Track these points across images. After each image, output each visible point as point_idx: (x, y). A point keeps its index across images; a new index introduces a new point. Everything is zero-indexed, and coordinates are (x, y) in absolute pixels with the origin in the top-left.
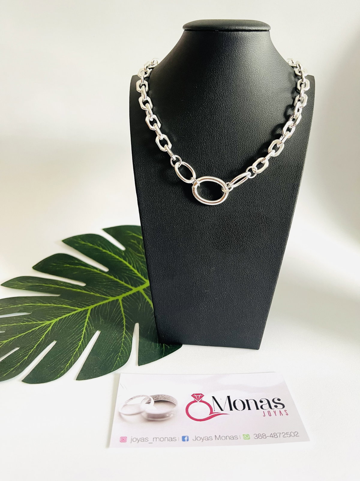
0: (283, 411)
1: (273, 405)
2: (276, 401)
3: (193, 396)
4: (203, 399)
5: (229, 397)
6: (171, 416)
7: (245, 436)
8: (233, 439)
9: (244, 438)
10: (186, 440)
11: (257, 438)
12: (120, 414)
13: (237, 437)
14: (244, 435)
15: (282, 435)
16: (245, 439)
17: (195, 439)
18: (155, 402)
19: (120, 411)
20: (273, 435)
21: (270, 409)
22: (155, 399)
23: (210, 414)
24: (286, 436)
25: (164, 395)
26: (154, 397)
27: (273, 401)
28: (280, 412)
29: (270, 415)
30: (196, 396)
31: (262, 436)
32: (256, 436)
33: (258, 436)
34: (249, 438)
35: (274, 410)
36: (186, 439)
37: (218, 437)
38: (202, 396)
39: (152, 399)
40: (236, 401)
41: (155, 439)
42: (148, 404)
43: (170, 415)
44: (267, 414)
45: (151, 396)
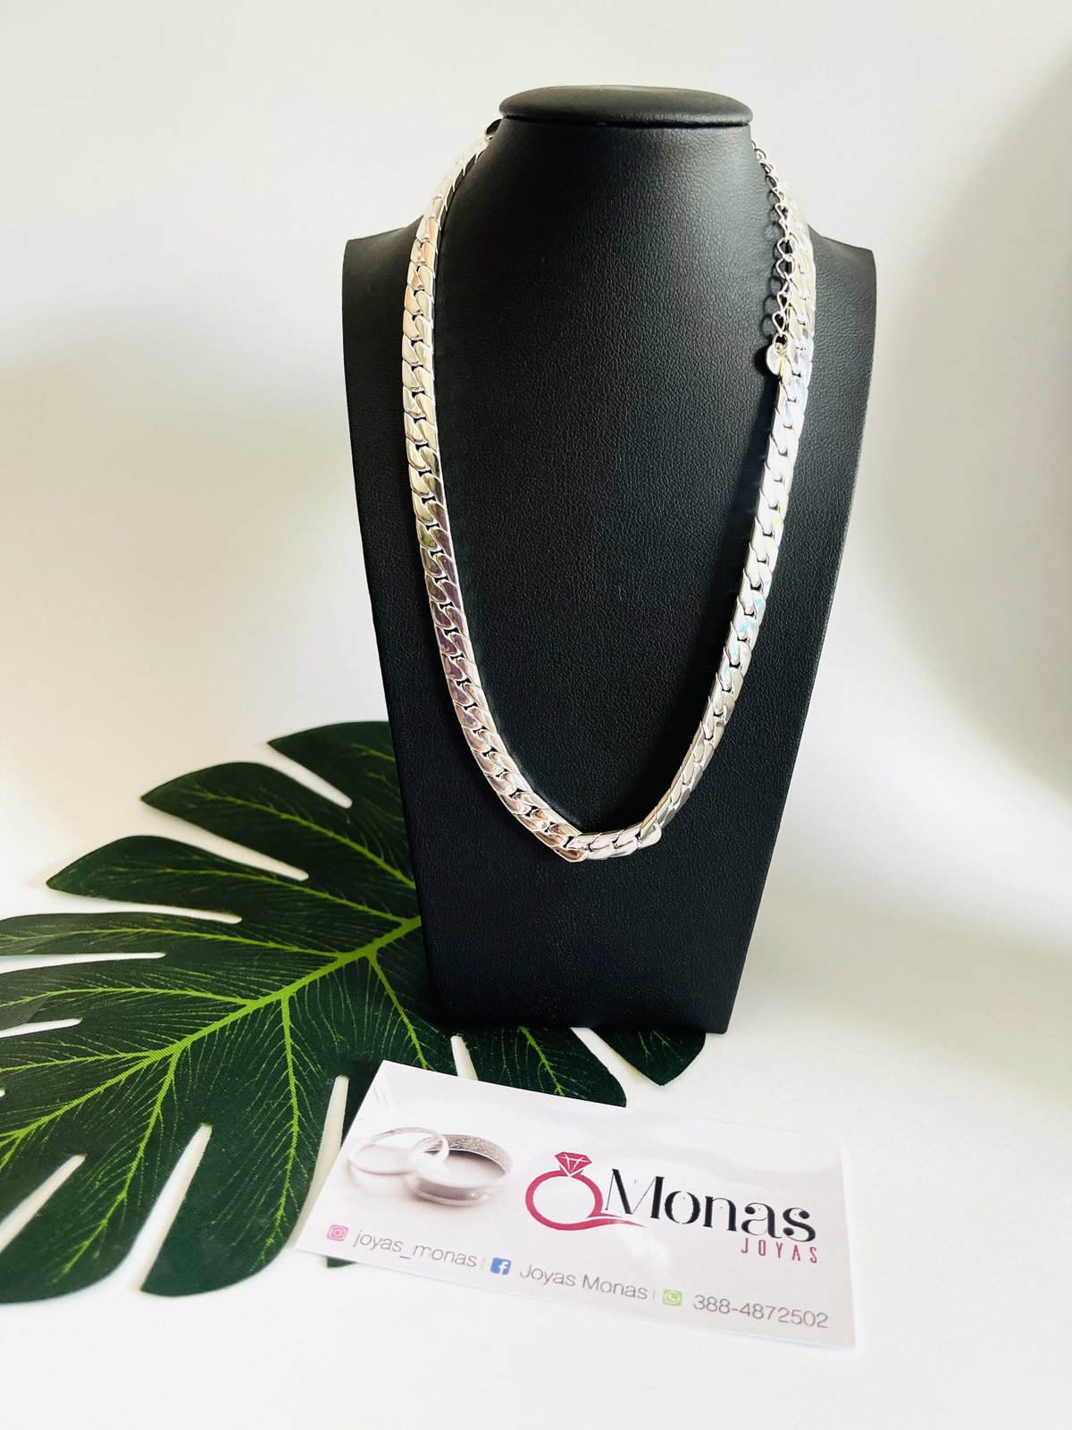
0: (804, 1248)
1: (780, 1224)
2: (795, 1216)
3: (560, 1157)
4: (586, 1172)
5: (659, 1181)
6: (481, 1200)
7: (670, 1296)
8: (634, 1296)
9: (664, 1300)
10: (501, 1271)
11: (701, 1306)
12: (349, 1165)
13: (644, 1292)
14: (666, 1291)
15: (776, 1315)
16: (668, 1304)
17: (525, 1274)
18: (453, 1153)
19: (351, 1159)
20: (751, 1310)
21: (767, 1237)
22: (454, 1145)
23: (590, 1216)
24: (789, 1318)
25: (482, 1141)
26: (452, 1140)
27: (786, 1215)
28: (796, 1249)
29: (762, 1253)
30: (568, 1159)
31: (718, 1304)
32: (702, 1302)
33: (706, 1303)
34: (679, 1304)
35: (779, 1241)
36: (502, 1267)
37: (592, 1280)
38: (586, 1161)
39: (445, 1143)
40: (677, 1196)
41: (420, 1250)
42: (430, 1155)
43: (480, 1196)
44: (753, 1247)
45: (446, 1136)
